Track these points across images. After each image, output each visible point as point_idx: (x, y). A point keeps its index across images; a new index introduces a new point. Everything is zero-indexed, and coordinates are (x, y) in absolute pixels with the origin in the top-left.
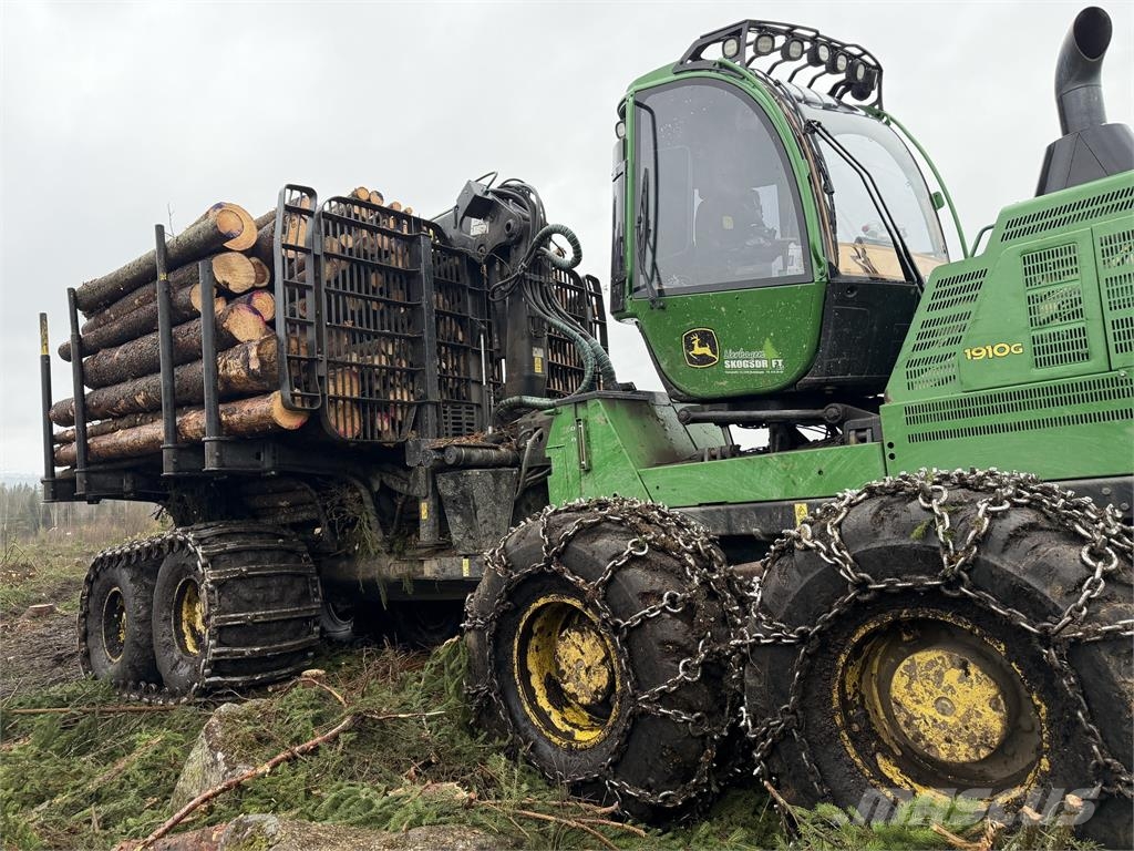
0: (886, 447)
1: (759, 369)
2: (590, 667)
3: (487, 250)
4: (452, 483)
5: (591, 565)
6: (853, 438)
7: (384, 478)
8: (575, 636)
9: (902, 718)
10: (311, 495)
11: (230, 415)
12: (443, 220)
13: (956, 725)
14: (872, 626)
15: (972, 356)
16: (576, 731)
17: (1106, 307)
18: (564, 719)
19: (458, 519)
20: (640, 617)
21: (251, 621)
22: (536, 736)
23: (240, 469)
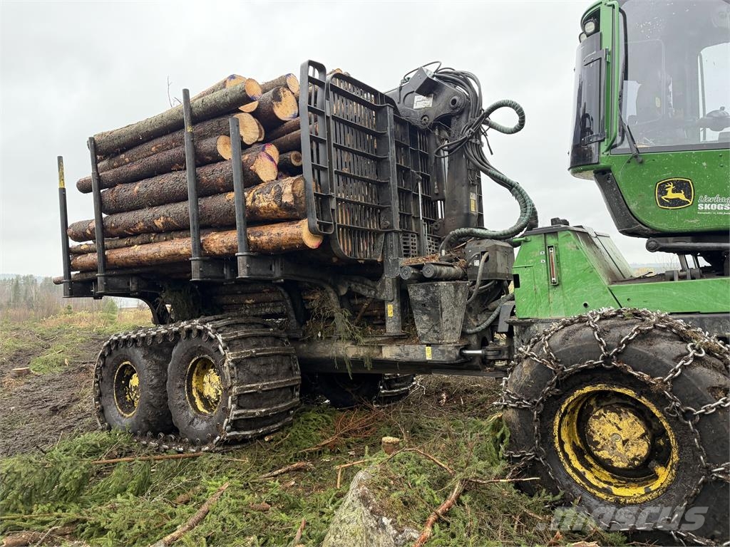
2: (627, 440)
3: (430, 120)
4: (423, 291)
5: (655, 363)
7: (353, 285)
8: (612, 416)
10: (283, 295)
11: (259, 236)
12: (393, 94)
16: (612, 487)
18: (596, 478)
19: (425, 318)
20: (715, 406)
21: (260, 389)
22: (580, 492)
23: (262, 277)
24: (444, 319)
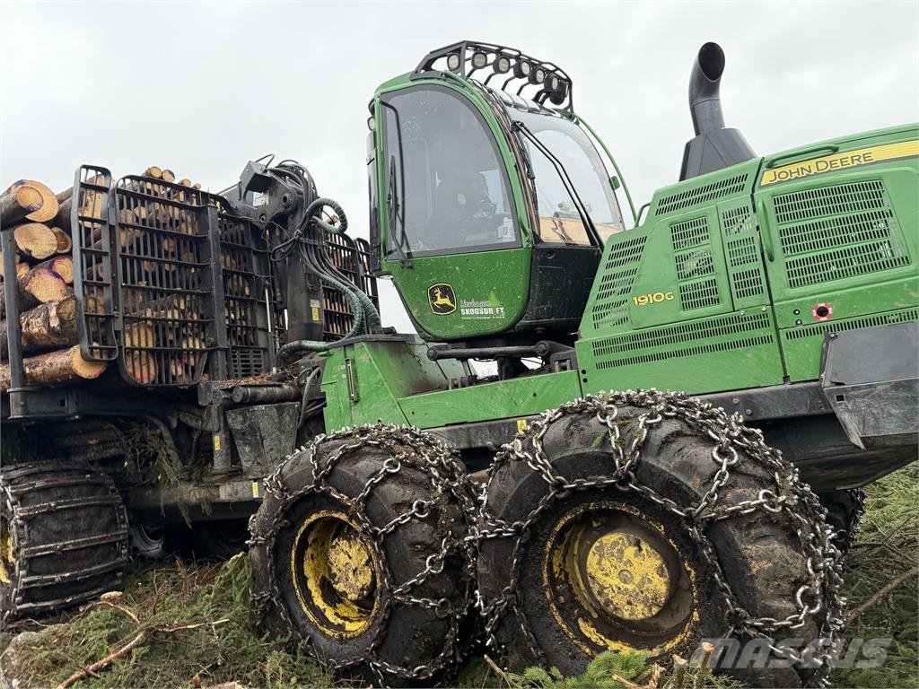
0: (581, 373)
1: (487, 315)
2: (356, 569)
3: (267, 219)
4: (240, 418)
5: (354, 484)
6: (557, 367)
7: (181, 416)
8: (343, 544)
9: (595, 589)
10: (117, 434)
11: (34, 368)
12: (228, 194)
13: (634, 590)
14: (569, 518)
15: (639, 302)
16: (347, 623)
17: (729, 264)
18: (336, 614)
19: (247, 449)
20: (394, 524)
21: (59, 550)
22: (312, 631)
23: (45, 415)
24: (267, 449)
